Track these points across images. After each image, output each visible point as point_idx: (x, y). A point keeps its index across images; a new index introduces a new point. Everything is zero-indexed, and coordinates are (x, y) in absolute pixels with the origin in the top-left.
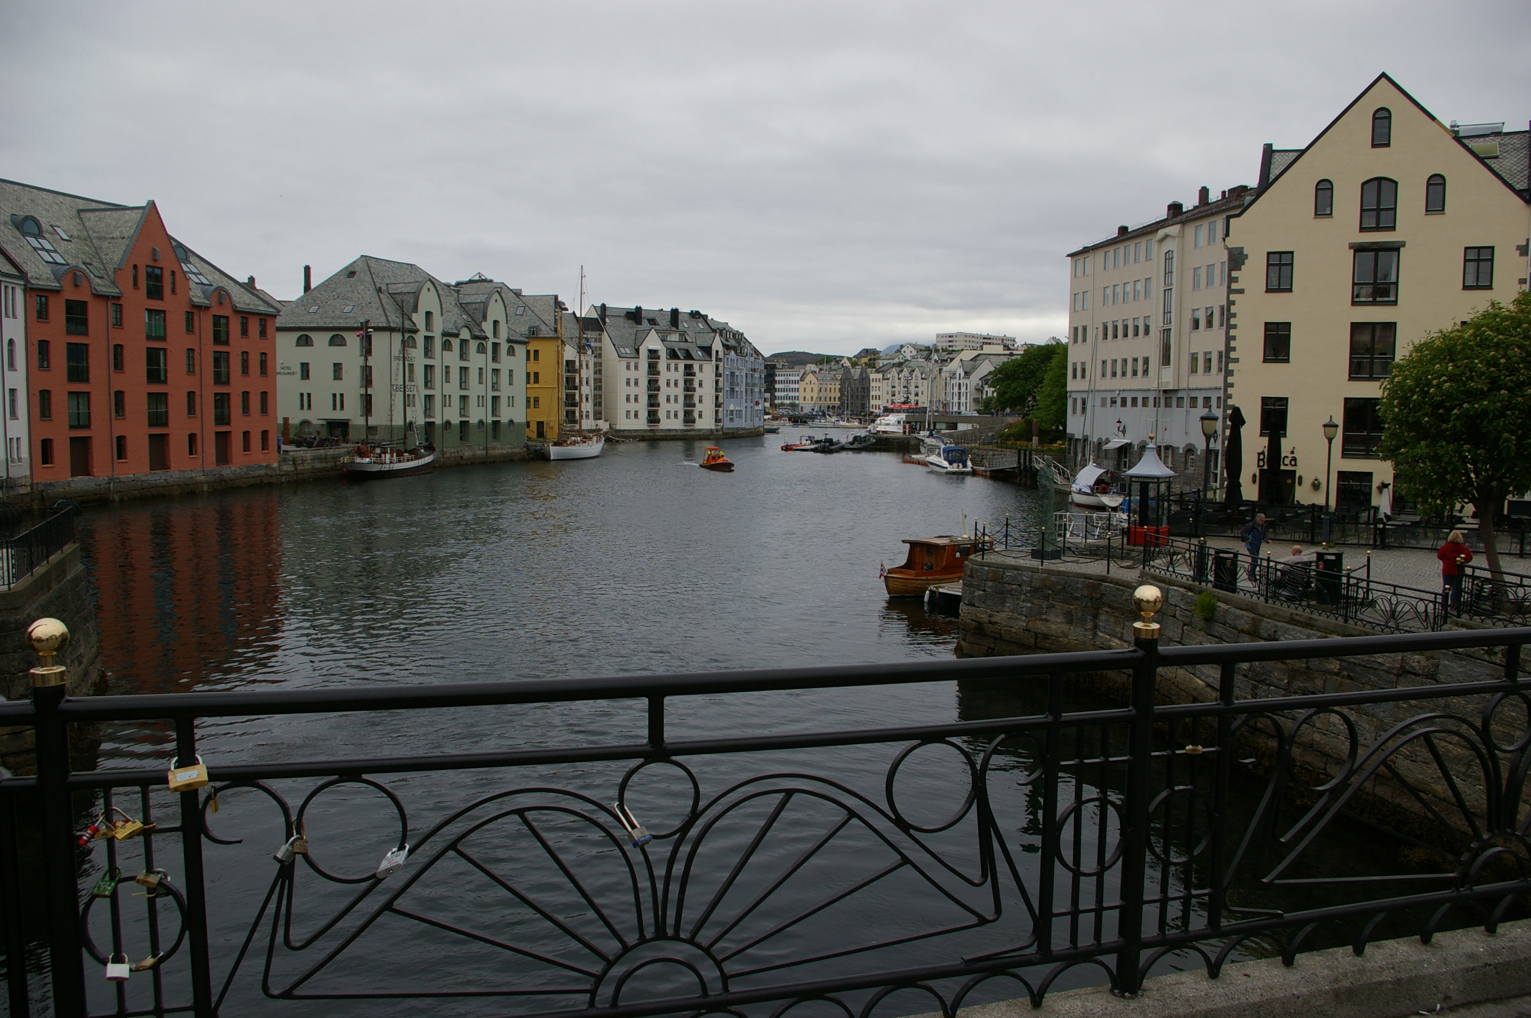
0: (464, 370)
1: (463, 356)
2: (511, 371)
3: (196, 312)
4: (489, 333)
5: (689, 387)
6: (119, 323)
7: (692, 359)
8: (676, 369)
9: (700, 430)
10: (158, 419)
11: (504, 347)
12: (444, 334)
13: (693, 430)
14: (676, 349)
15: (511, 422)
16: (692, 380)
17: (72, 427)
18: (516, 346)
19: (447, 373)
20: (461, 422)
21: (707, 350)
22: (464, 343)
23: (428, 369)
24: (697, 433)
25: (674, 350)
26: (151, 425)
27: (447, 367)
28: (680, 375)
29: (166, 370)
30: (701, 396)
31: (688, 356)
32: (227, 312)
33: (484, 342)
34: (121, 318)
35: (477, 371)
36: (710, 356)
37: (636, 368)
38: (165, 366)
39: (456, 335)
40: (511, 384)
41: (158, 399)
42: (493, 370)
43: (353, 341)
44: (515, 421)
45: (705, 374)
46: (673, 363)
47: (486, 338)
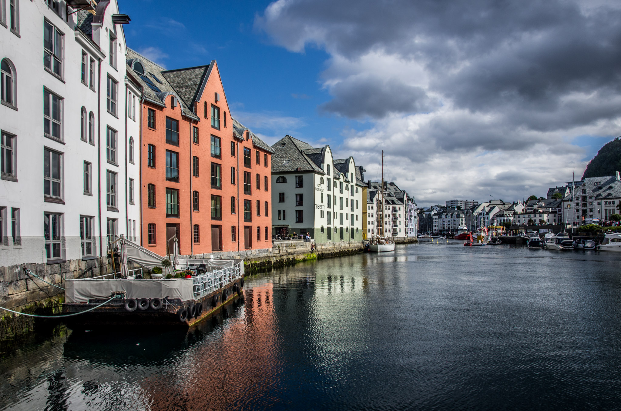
0: (341, 198)
1: (341, 191)
2: (357, 201)
3: (236, 142)
4: (350, 179)
5: (395, 218)
6: (196, 141)
7: (395, 204)
8: (389, 209)
9: (400, 238)
10: (217, 214)
11: (355, 187)
12: (334, 178)
13: (397, 238)
14: (388, 200)
15: (357, 228)
16: (396, 214)
17: (168, 216)
18: (358, 187)
19: (335, 200)
20: (340, 227)
21: (401, 200)
22: (341, 183)
23: (329, 196)
24: (399, 239)
25: (387, 200)
26: (213, 218)
27: (335, 196)
28: (390, 212)
29: (220, 180)
30: (400, 222)
31: (394, 203)
32: (250, 146)
33: (348, 184)
34: (198, 138)
35: (346, 199)
36: (403, 203)
37: (372, 208)
38: (220, 176)
39: (338, 179)
40: (357, 208)
41: (216, 199)
42: (351, 200)
43: (291, 179)
44: (359, 228)
45: (401, 211)
46: (388, 206)
47: (348, 182)
